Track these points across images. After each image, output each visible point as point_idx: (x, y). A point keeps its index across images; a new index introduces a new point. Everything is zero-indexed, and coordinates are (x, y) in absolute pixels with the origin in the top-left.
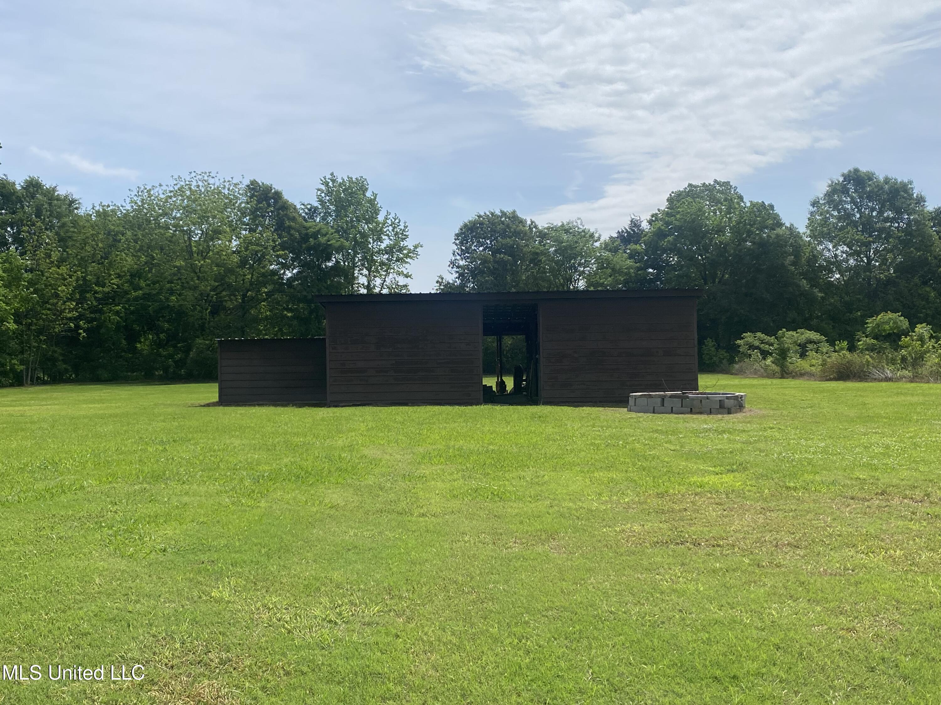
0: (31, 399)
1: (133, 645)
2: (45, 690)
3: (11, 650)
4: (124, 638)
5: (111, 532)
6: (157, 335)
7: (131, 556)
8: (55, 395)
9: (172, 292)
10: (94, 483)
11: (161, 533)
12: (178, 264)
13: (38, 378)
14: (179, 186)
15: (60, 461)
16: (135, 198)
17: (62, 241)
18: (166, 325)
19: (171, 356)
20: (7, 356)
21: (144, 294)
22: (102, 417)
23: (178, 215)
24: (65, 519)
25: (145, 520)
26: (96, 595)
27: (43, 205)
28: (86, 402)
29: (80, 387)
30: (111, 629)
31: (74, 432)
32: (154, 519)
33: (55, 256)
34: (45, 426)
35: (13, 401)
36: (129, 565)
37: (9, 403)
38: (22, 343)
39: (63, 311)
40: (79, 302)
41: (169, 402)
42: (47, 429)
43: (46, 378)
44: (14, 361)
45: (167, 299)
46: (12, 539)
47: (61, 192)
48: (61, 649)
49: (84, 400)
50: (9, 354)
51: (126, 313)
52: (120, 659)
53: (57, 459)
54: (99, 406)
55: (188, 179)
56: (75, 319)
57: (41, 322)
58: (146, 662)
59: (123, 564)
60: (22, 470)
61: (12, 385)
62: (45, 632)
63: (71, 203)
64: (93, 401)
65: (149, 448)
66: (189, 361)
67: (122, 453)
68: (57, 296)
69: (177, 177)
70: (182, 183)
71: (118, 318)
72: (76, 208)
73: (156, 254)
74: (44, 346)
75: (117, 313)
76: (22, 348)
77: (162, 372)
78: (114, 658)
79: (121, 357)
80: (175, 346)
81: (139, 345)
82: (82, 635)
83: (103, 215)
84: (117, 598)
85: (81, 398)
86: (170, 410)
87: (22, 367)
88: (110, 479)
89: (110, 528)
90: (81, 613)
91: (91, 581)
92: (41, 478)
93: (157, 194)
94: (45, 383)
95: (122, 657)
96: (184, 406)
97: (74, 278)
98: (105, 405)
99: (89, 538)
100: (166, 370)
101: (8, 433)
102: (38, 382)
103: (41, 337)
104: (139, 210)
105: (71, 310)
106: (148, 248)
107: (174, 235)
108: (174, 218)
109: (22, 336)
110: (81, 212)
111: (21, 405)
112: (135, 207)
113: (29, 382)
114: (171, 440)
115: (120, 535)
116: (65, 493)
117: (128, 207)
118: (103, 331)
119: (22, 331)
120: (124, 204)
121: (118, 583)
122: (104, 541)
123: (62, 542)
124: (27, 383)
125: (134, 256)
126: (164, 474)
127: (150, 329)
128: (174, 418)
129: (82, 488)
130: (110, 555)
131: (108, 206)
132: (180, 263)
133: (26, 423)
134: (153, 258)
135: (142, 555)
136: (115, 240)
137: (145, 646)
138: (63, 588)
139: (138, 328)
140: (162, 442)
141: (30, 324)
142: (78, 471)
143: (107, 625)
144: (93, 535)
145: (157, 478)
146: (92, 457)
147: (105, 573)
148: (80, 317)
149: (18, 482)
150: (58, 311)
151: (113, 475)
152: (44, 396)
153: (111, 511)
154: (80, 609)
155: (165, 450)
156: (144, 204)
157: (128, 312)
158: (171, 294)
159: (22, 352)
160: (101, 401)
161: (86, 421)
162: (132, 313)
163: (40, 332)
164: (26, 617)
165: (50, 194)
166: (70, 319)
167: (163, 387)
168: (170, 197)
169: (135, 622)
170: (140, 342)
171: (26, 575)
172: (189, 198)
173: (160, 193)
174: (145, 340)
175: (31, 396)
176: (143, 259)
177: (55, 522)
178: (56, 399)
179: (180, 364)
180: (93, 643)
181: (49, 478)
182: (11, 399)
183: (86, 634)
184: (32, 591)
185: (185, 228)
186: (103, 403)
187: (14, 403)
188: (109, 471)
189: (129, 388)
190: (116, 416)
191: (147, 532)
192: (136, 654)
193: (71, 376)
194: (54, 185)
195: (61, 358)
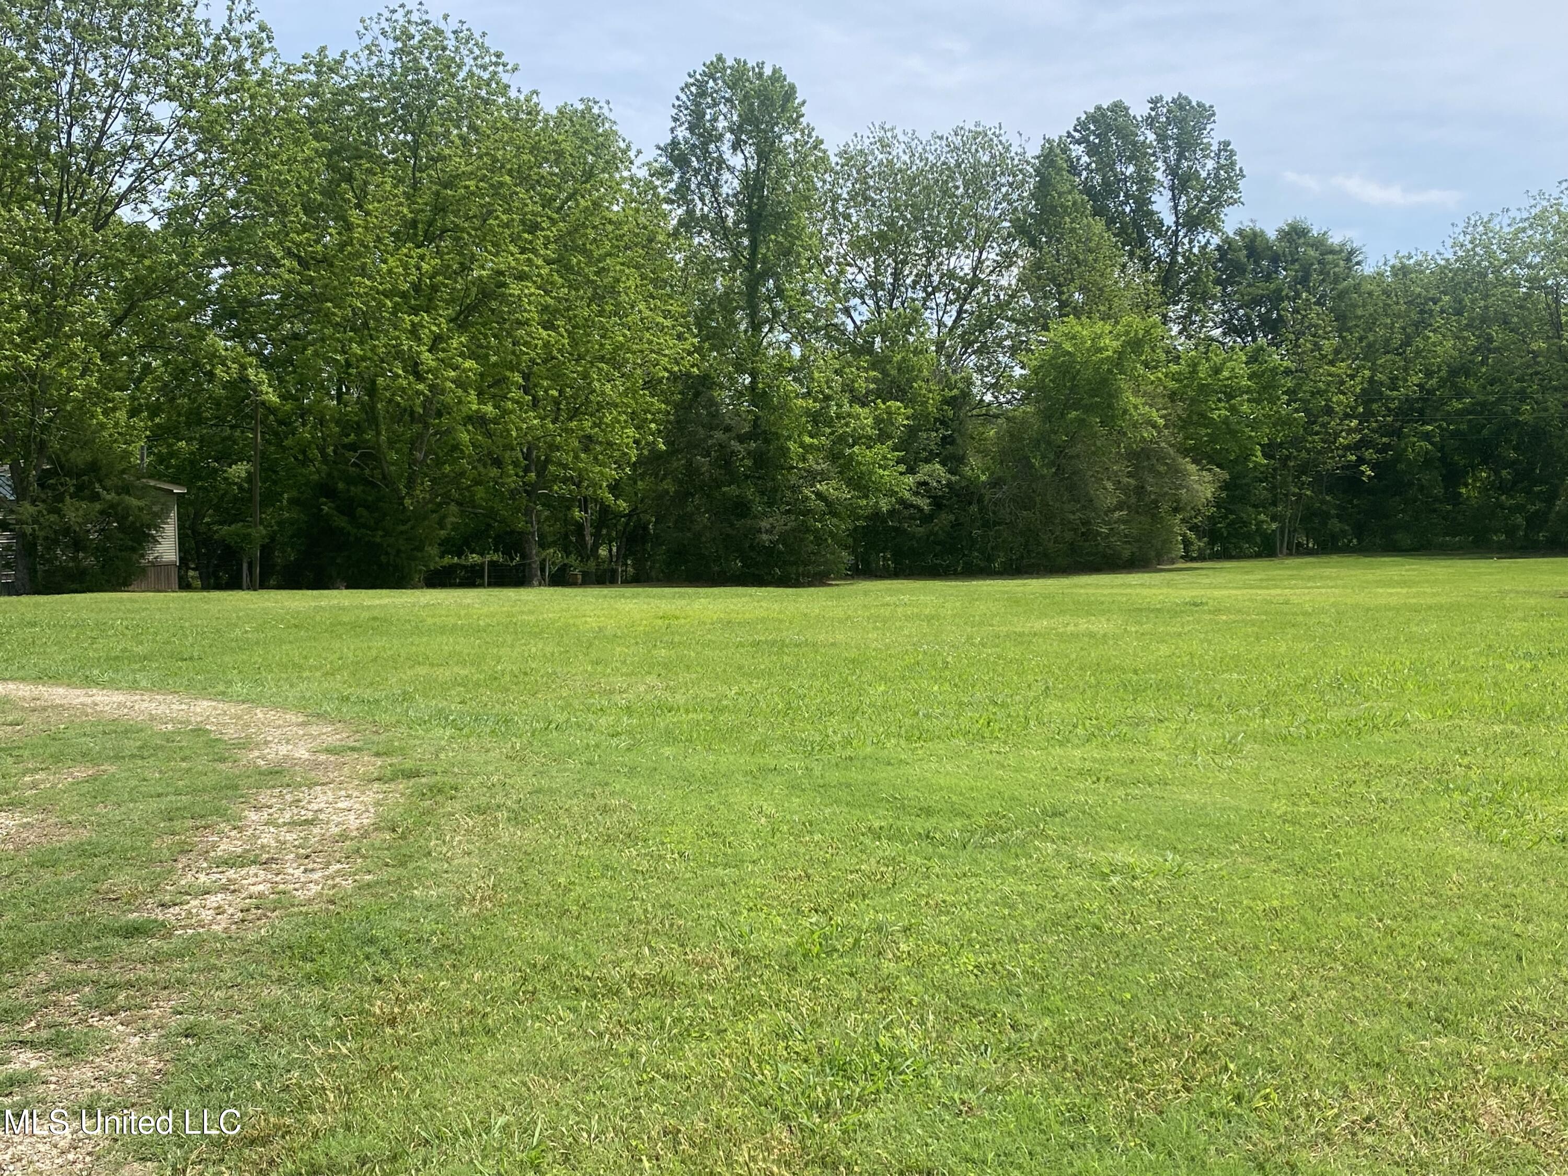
0: (1291, 577)
1: (1530, 991)
2: (1394, 1041)
3: (1331, 968)
4: (1513, 977)
5: (1465, 799)
6: (1497, 473)
7: (1505, 843)
8: (1327, 572)
9: (1523, 396)
10: (1423, 717)
11: (1552, 809)
12: (1534, 346)
13: (1299, 545)
14: (1539, 208)
15: (1361, 676)
16: (1461, 238)
17: (1342, 320)
18: (1513, 455)
19: (1520, 508)
20: (1250, 509)
21: (1473, 404)
22: (1416, 610)
23: (1538, 259)
24: (1385, 772)
25: (1522, 786)
26: (1456, 900)
27: (1312, 264)
28: (1379, 583)
29: (1367, 560)
30: (1492, 961)
31: (1375, 631)
32: (1537, 785)
33: (1328, 346)
34: (1327, 621)
35: (1261, 580)
36: (1507, 857)
37: (1258, 583)
38: (1274, 487)
39: (1337, 435)
40: (1364, 418)
41: (1522, 588)
42: (1330, 626)
43: (1311, 545)
44: (1262, 517)
45: (1516, 410)
46: (1308, 795)
47: (1335, 239)
48: (1411, 979)
49: (1376, 582)
50: (1255, 506)
51: (1441, 436)
52: (1511, 1011)
53: (1356, 674)
54: (1404, 591)
55: (1556, 194)
56: (1355, 447)
57: (1304, 454)
58: (1557, 1024)
59: (1495, 855)
60: (1302, 687)
61: (1258, 556)
62: (1382, 948)
63: (1349, 256)
64: (1390, 583)
65: (1507, 665)
66: (1552, 516)
67: (1463, 669)
68: (1329, 411)
69: (1535, 193)
70: (1545, 203)
71: (1430, 447)
72: (1358, 263)
73: (1494, 331)
74: (1308, 493)
75: (1427, 436)
76: (1275, 495)
77: (1503, 537)
78: (1501, 1008)
79: (1435, 511)
80: (1528, 492)
81: (1464, 491)
82: (1442, 961)
83: (1402, 271)
84: (1492, 910)
85: (1370, 577)
86: (1532, 601)
87: (1274, 526)
88: (1450, 713)
89: (1465, 791)
90: (1435, 926)
91: (1444, 876)
92: (1335, 703)
93: (1498, 228)
94: (1310, 553)
95: (1514, 1008)
96: (1554, 596)
97: (1358, 380)
98: (1414, 590)
99: (1431, 806)
100: (1511, 532)
101: (1270, 630)
102: (1298, 551)
103: (1304, 478)
104: (1466, 260)
105: (1350, 431)
106: (1483, 322)
107: (1528, 295)
108: (1529, 266)
109: (1274, 477)
110: (1368, 269)
111: (1276, 587)
112: (1460, 253)
113: (1285, 551)
114: (1545, 653)
115: (1483, 806)
116: (1379, 729)
117: (1449, 255)
118: (1401, 466)
119: (1275, 470)
120: (1442, 250)
121: (1491, 884)
122: (1456, 813)
123: (1387, 807)
124: (1281, 552)
125: (1458, 338)
126: (1542, 709)
127: (1485, 462)
128: (1542, 615)
129: (1404, 723)
130: (1469, 837)
131: (1410, 257)
132: (1539, 345)
133: (1295, 614)
134: (1490, 340)
135: (1524, 844)
136: (1422, 312)
137: (1552, 998)
138: (1399, 881)
139: (1462, 462)
140: (1528, 656)
141: (1288, 458)
142: (1392, 695)
143: (1483, 952)
144: (1437, 801)
145: (1530, 715)
146: (1413, 673)
147: (1465, 866)
148: (1363, 444)
149: (1301, 707)
150: (1330, 434)
151: (1454, 705)
152: (1311, 573)
153: (1460, 766)
154: (1434, 918)
155: (1535, 669)
156: (1476, 246)
157: (1447, 434)
158: (1522, 401)
159: (1274, 504)
160: (1403, 583)
161: (1390, 614)
162: (1455, 434)
163: (1303, 469)
164: (1348, 919)
165: (1319, 244)
166: (1347, 448)
167: (1506, 562)
168: (1524, 230)
169: (1529, 954)
170: (1466, 485)
171: (1338, 855)
172: (1556, 228)
173: (1503, 226)
174: (1474, 481)
175: (1290, 573)
176: (1473, 342)
177: (1370, 774)
178: (1329, 578)
179: (1535, 521)
180: (1462, 977)
181: (1348, 702)
182: (1259, 577)
183: (1449, 962)
184: (1351, 880)
185: (1550, 282)
186: (1410, 587)
187: (1264, 584)
188: (1445, 698)
189: (1449, 562)
190: (1441, 607)
191: (1528, 805)
192: (1538, 1007)
193: (1350, 541)
194: (1324, 229)
195: (1333, 512)
